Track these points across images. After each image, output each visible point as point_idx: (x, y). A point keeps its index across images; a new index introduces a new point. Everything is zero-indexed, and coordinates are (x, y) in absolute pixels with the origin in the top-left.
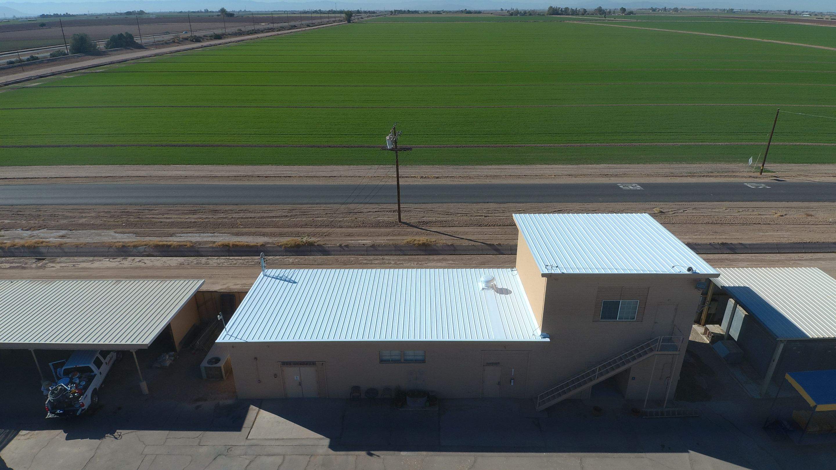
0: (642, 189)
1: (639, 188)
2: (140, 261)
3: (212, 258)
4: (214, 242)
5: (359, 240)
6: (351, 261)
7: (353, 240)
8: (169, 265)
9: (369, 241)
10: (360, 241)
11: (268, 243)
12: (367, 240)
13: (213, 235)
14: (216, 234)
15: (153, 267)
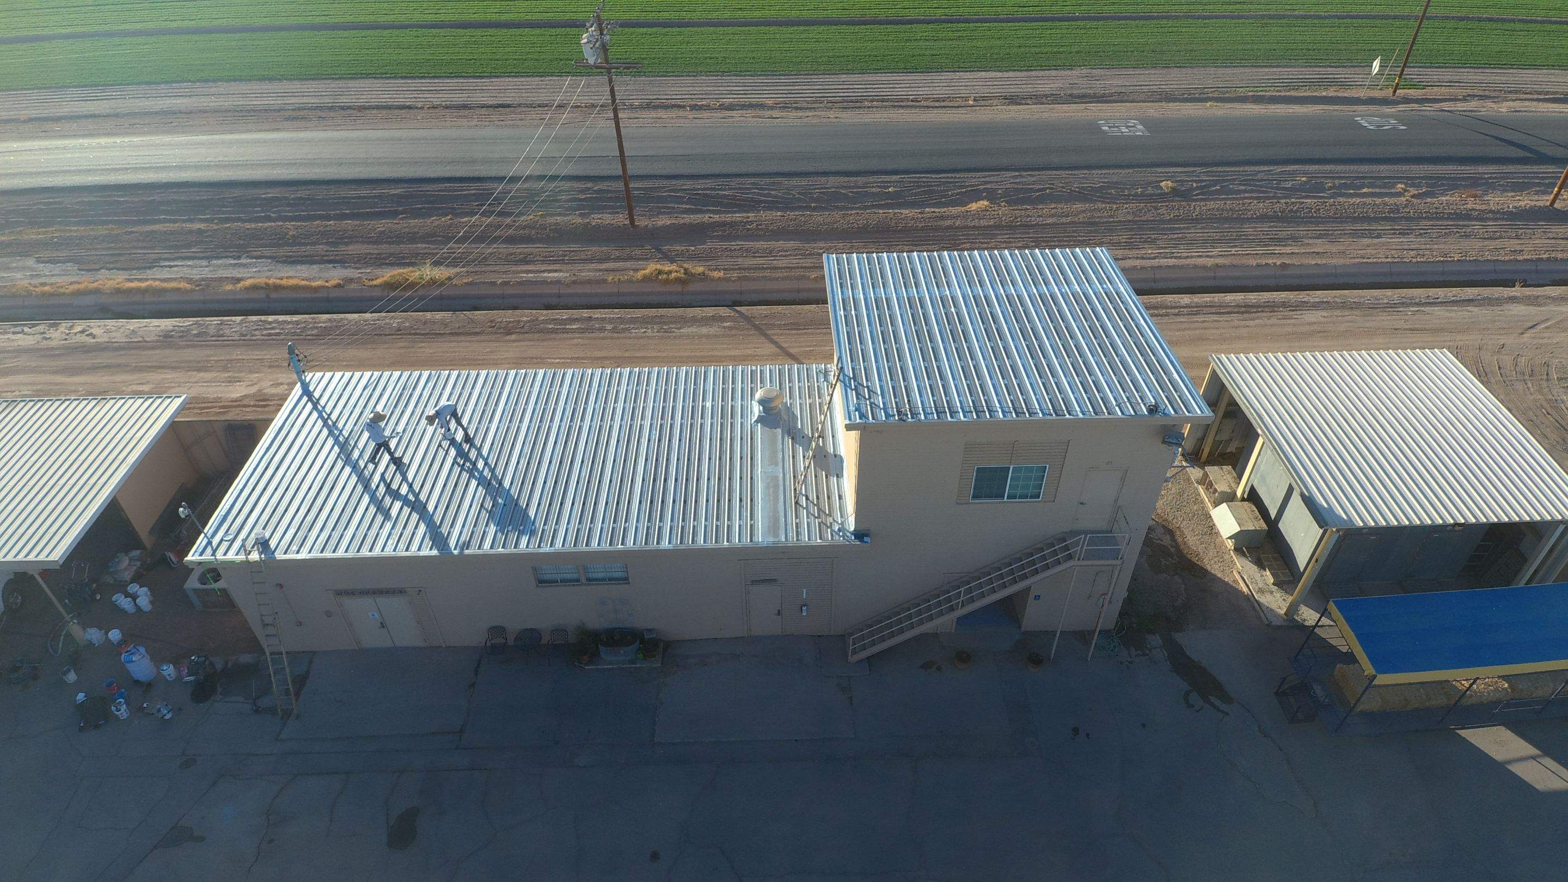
0: (1147, 134)
1: (1140, 131)
2: (82, 332)
3: (231, 321)
4: (239, 280)
5: (544, 271)
6: (522, 324)
7: (531, 272)
8: (140, 339)
9: (565, 275)
10: (546, 275)
11: (351, 280)
12: (560, 271)
13: (236, 262)
14: (243, 261)
15: (109, 344)
